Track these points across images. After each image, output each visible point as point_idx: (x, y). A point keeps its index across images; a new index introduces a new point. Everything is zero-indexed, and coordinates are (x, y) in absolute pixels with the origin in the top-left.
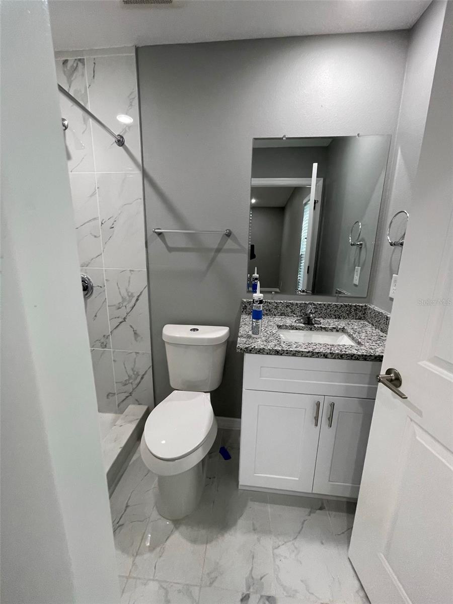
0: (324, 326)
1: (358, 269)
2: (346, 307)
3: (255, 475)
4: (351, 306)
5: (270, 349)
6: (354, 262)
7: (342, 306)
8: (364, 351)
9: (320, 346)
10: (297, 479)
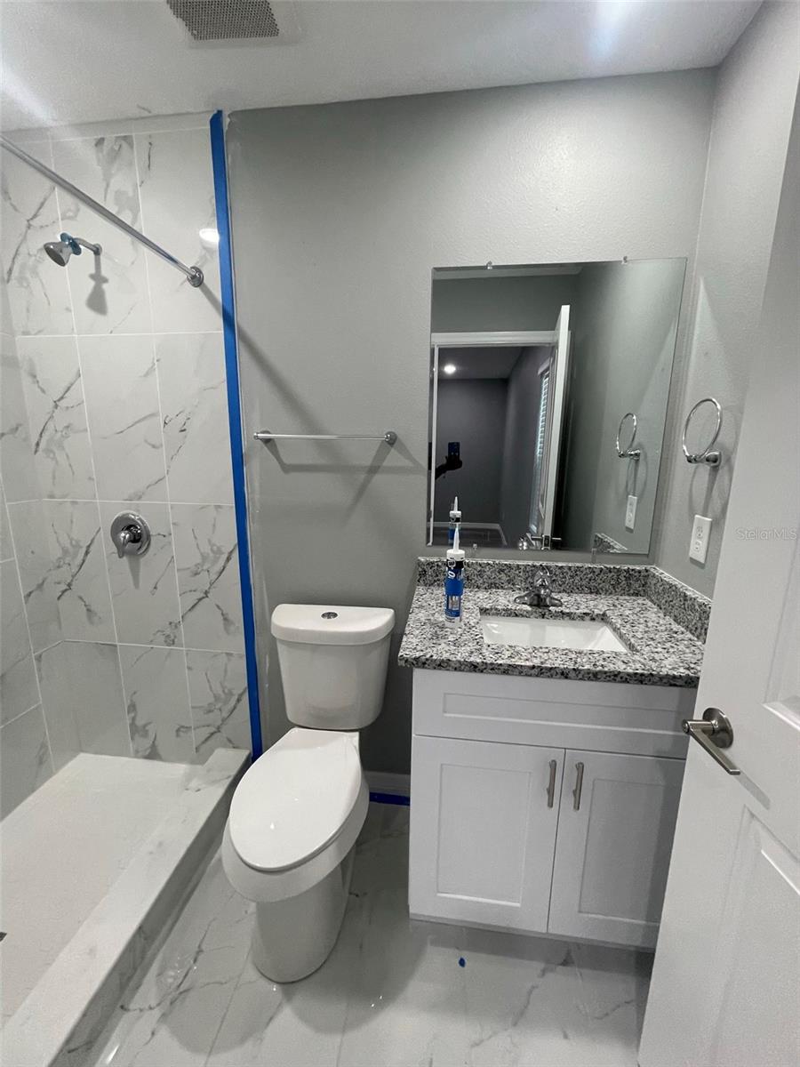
0: (567, 611)
1: (633, 499)
2: (610, 572)
4: (619, 570)
5: (459, 662)
6: (627, 486)
7: (601, 570)
8: (638, 666)
9: (556, 655)
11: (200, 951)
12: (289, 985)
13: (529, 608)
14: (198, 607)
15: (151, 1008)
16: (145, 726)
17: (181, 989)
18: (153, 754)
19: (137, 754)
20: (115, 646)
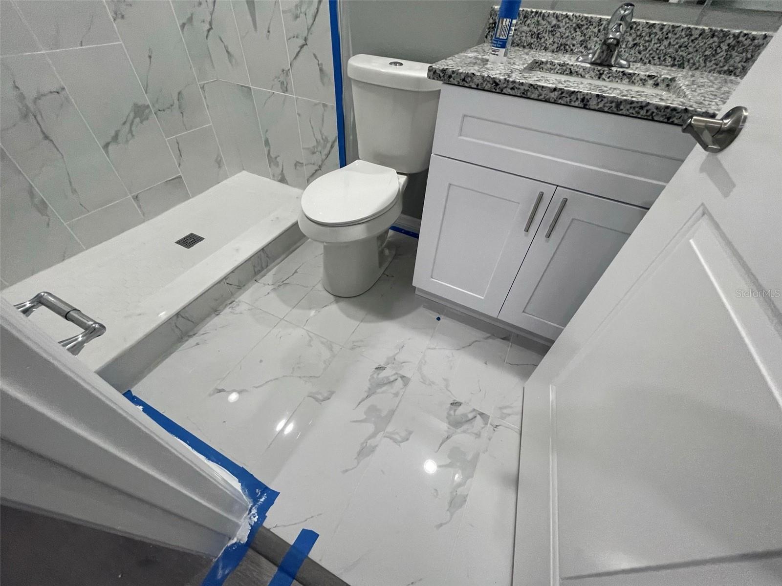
3: (432, 279)
10: (483, 298)
11: (296, 272)
12: (339, 297)
13: (589, 65)
14: (301, 54)
15: (269, 285)
16: (276, 158)
17: (284, 282)
18: (283, 180)
19: (274, 177)
20: (250, 89)
